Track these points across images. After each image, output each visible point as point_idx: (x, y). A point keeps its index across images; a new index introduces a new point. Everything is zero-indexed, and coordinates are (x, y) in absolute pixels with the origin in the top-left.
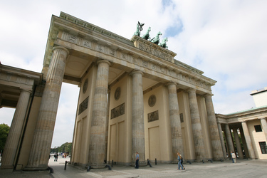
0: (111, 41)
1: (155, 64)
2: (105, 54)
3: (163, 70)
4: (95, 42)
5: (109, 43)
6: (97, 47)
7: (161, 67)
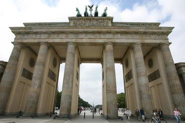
0: (45, 29)
1: (86, 33)
2: (43, 39)
3: (96, 35)
4: (36, 33)
5: (44, 30)
6: (38, 36)
7: (93, 33)
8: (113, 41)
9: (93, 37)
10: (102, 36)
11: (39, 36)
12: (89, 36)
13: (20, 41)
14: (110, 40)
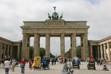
2: (35, 31)
8: (64, 32)
9: (56, 30)
10: (60, 30)
11: (33, 30)
12: (54, 30)
13: (25, 32)
14: (63, 32)
